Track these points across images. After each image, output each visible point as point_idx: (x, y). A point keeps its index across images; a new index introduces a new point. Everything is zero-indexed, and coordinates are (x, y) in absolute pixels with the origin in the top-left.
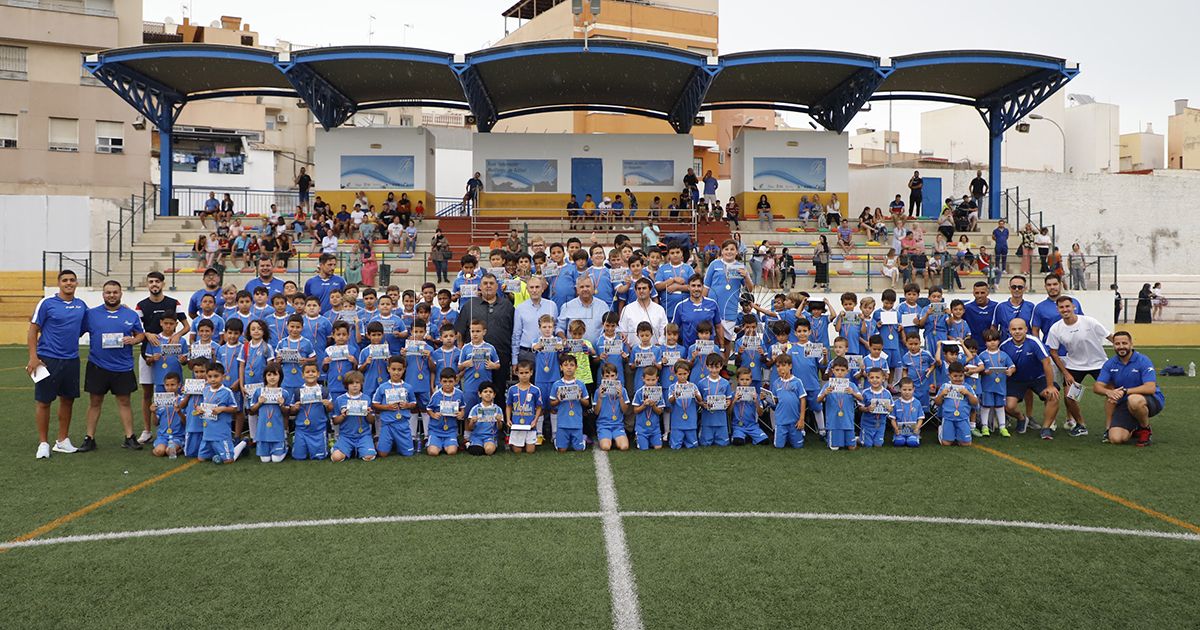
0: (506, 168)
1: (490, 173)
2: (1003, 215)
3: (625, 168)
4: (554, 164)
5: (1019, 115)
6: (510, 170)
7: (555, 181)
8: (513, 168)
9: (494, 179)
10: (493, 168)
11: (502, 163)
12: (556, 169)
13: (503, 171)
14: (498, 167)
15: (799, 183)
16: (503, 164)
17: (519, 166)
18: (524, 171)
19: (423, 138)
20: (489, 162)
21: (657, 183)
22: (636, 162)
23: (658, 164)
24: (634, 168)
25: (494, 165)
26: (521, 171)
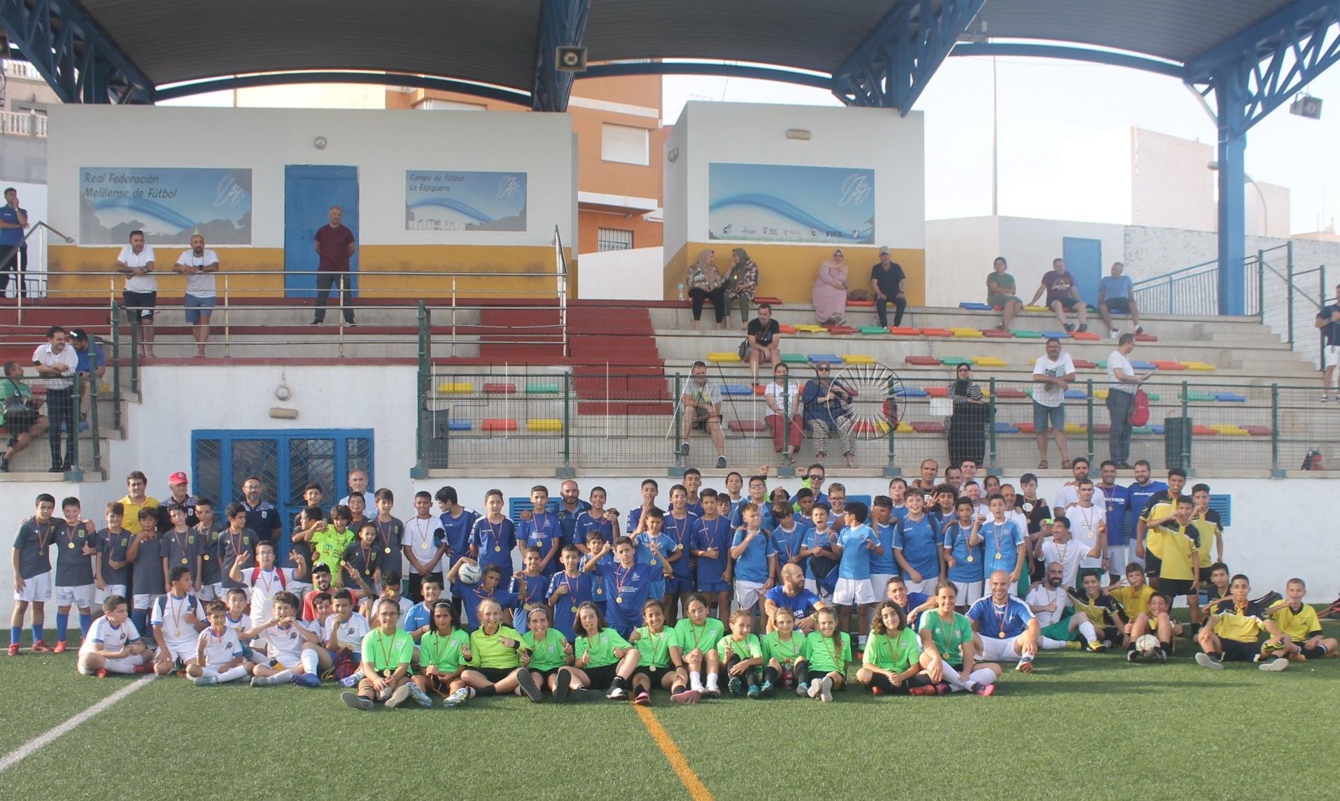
0: (129, 188)
1: (91, 198)
2: (1250, 307)
3: (411, 188)
4: (243, 178)
5: (1297, 78)
6: (138, 194)
7: (247, 220)
8: (145, 188)
9: (99, 214)
10: (96, 186)
11: (118, 177)
12: (249, 190)
13: (121, 194)
14: (108, 185)
15: (815, 226)
16: (122, 179)
17: (157, 186)
18: (172, 195)
20: (87, 174)
21: (486, 224)
22: (438, 176)
23: (490, 181)
24: (434, 189)
25: (101, 179)
26: (165, 194)
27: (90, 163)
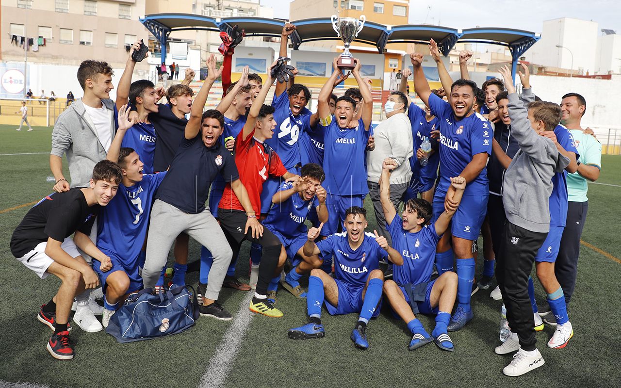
4: (325, 65)
6: (306, 67)
7: (325, 72)
8: (307, 65)
10: (299, 65)
11: (303, 63)
12: (325, 67)
14: (301, 65)
17: (309, 66)
19: (271, 52)
20: (297, 63)
23: (369, 67)
25: (299, 64)
26: (311, 67)
27: (297, 61)
